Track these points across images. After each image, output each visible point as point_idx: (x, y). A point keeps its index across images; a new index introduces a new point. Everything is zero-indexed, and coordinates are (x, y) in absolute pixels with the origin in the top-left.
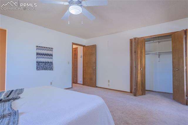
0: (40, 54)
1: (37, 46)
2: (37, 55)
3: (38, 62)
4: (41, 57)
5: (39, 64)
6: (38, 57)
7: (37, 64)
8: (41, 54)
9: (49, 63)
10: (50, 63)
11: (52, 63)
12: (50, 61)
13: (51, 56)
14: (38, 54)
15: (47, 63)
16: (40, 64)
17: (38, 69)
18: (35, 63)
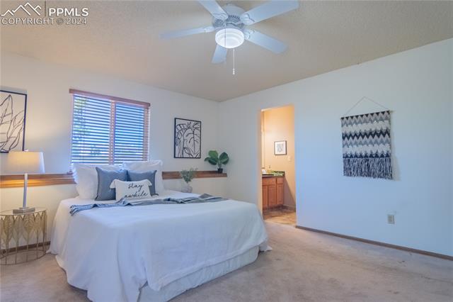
0: (351, 135)
1: (343, 118)
2: (344, 138)
3: (347, 157)
4: (353, 142)
5: (349, 161)
6: (346, 144)
7: (344, 161)
8: (353, 135)
9: (377, 156)
10: (382, 156)
11: (388, 155)
12: (380, 152)
13: (384, 136)
14: (346, 135)
15: (371, 156)
16: (351, 160)
17: (348, 172)
18: (342, 159)
